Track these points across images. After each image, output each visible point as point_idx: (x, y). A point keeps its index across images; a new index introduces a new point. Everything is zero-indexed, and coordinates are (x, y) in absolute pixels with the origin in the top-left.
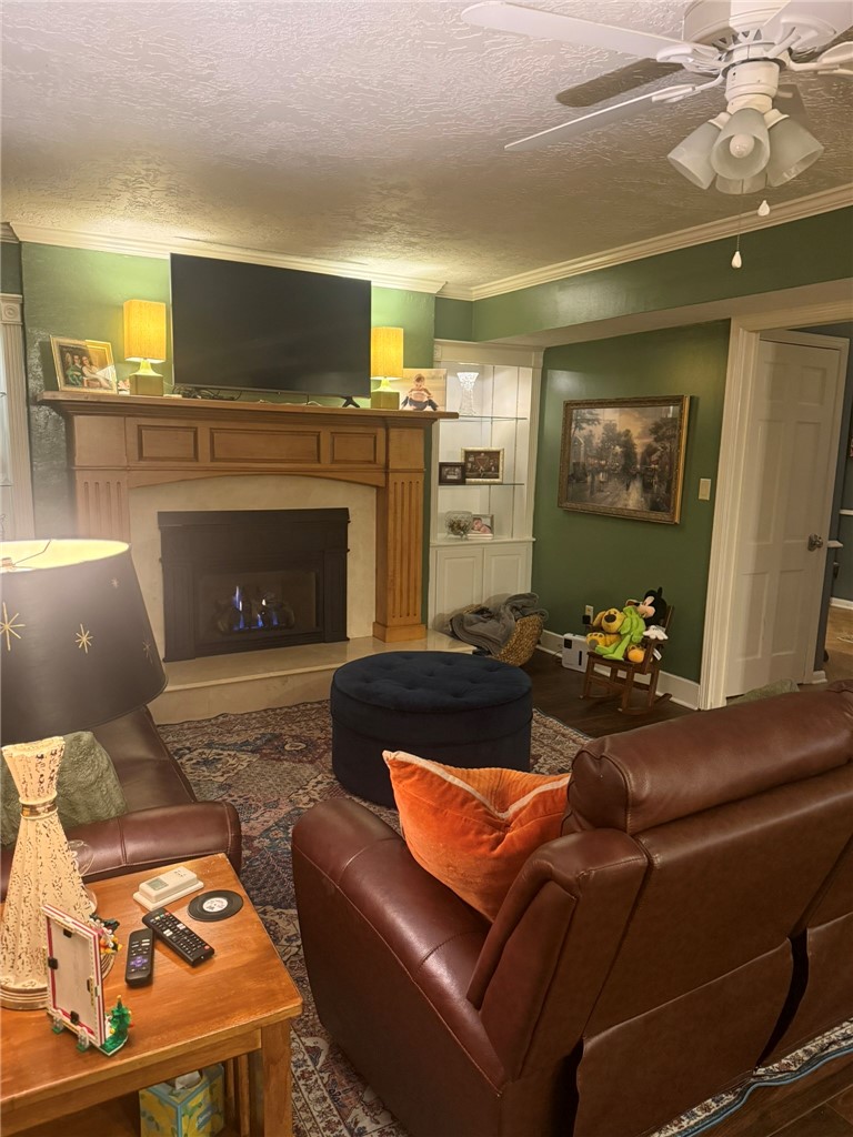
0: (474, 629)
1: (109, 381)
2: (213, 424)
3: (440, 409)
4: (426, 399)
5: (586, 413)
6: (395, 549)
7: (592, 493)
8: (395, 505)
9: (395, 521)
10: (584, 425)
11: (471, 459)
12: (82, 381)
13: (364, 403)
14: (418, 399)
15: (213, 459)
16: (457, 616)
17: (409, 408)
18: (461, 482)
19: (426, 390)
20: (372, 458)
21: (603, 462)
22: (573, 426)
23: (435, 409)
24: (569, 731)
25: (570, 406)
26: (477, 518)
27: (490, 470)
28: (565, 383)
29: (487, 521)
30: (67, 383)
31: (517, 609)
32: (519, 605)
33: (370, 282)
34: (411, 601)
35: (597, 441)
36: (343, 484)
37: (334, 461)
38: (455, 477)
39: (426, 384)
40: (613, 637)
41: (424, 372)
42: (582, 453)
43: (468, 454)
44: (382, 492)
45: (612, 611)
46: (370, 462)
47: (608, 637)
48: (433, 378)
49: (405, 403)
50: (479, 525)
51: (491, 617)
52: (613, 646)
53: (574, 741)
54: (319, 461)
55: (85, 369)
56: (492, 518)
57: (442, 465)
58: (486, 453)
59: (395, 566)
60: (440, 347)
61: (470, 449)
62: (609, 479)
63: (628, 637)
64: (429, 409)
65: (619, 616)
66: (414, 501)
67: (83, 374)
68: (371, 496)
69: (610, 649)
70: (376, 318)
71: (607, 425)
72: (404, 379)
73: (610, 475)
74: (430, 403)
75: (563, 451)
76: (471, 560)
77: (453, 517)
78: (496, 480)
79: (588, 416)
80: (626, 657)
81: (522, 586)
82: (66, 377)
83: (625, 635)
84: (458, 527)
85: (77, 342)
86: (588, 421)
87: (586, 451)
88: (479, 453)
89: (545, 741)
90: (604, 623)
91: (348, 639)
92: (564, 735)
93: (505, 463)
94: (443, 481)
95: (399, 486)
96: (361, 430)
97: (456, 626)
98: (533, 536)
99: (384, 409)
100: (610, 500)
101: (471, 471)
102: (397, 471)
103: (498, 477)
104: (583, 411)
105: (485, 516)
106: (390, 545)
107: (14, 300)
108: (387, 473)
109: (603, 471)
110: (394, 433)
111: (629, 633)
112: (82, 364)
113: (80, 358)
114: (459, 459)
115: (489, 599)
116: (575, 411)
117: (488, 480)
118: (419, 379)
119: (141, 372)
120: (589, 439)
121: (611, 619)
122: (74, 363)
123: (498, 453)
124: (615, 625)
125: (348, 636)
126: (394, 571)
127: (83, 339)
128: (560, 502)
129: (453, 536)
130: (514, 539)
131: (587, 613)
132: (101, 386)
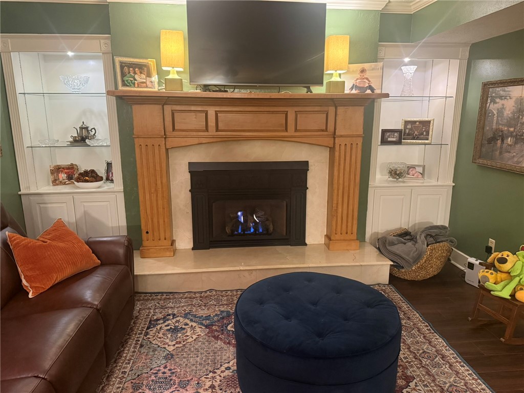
0: (394, 249)
2: (218, 109)
3: (378, 91)
4: (367, 85)
5: (500, 90)
6: (338, 190)
7: (501, 153)
8: (339, 160)
10: (498, 100)
11: (409, 127)
12: (134, 84)
13: (318, 90)
14: (361, 85)
15: (217, 130)
16: (382, 238)
17: (354, 91)
18: (399, 142)
19: (367, 79)
20: (324, 128)
21: (512, 129)
22: (489, 101)
23: (373, 92)
24: (450, 353)
25: (487, 86)
26: (413, 167)
27: (422, 134)
29: (420, 170)
30: (124, 85)
31: (431, 236)
32: (433, 234)
33: (325, 5)
34: (350, 224)
35: (508, 113)
36: (306, 145)
37: (296, 130)
38: (394, 139)
39: (367, 75)
40: (504, 276)
41: (366, 66)
42: (495, 122)
43: (407, 123)
44: (332, 150)
45: (505, 254)
46: (323, 131)
47: (499, 274)
48: (373, 69)
49: (352, 89)
50: (414, 172)
51: (411, 240)
52: (502, 284)
53: (451, 366)
54: (286, 130)
55: (136, 77)
56: (424, 167)
57: (384, 131)
58: (420, 122)
59: (338, 201)
60: (384, 48)
61: (409, 119)
62: (516, 143)
63: (517, 279)
64: (369, 91)
65: (511, 258)
66: (354, 157)
67: (135, 80)
68: (326, 154)
69: (498, 287)
70: (329, 31)
71: (517, 99)
72: (348, 72)
73: (516, 139)
74: (370, 88)
75: (479, 120)
76: (403, 197)
77: (392, 167)
78: (426, 141)
79: (502, 93)
80: (513, 296)
82: (123, 81)
83: (515, 276)
84: (396, 174)
85: (141, 61)
86: (501, 97)
87: (497, 119)
88: (415, 122)
89: (424, 361)
91: (306, 245)
92: (443, 357)
93: (434, 131)
94: (384, 142)
95: (343, 147)
96: (317, 109)
97: (383, 245)
98: (453, 182)
99: (335, 93)
100: (516, 159)
101: (409, 134)
102: (341, 136)
103: (428, 140)
104: (497, 89)
105: (419, 166)
106: (335, 186)
107: (106, 38)
108: (334, 138)
109: (512, 136)
110: (341, 110)
111: (518, 275)
112: (135, 73)
114: (400, 126)
116: (491, 90)
117: (420, 141)
118: (363, 71)
119: (170, 77)
120: (500, 111)
121: (503, 261)
122: (129, 73)
123: (429, 122)
124: (506, 267)
125: (307, 242)
126: (337, 204)
127: (147, 58)
128: (474, 159)
129: (391, 179)
130: (439, 183)
131: (490, 245)
132: (147, 87)
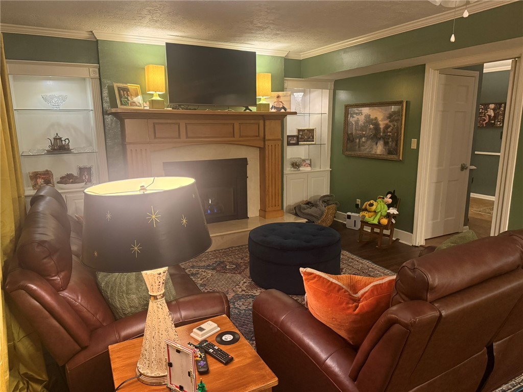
0: (306, 211)
1: (139, 102)
2: (187, 121)
3: (288, 110)
4: (281, 106)
5: (355, 110)
6: (269, 176)
7: (359, 147)
8: (269, 156)
9: (269, 162)
10: (355, 116)
11: (301, 133)
12: (128, 103)
13: (254, 109)
14: (278, 106)
15: (187, 137)
16: (297, 206)
17: (273, 110)
18: (297, 144)
19: (281, 102)
20: (258, 135)
21: (364, 133)
22: (349, 116)
23: (286, 111)
24: (354, 257)
25: (347, 107)
26: (304, 161)
27: (310, 138)
28: (343, 96)
29: (308, 162)
30: (122, 104)
31: (325, 202)
32: (326, 200)
33: (255, 53)
34: (277, 199)
35: (361, 123)
36: (245, 147)
37: (241, 136)
38: (294, 142)
39: (281, 99)
40: (372, 213)
41: (280, 93)
42: (354, 129)
43: (299, 131)
44: (262, 150)
45: (372, 201)
46: (257, 136)
47: (370, 214)
48: (285, 96)
49: (272, 108)
50: (305, 164)
51: (313, 206)
52: (373, 217)
53: (357, 261)
54: (234, 136)
55: (129, 98)
56: (311, 160)
57: (288, 136)
58: (308, 130)
59: (269, 184)
60: (286, 81)
61: (300, 128)
62: (367, 140)
63: (380, 213)
64: (283, 110)
65: (375, 203)
66: (277, 154)
67: (128, 100)
68: (257, 152)
69: (372, 219)
70: (259, 69)
71: (366, 115)
72: (272, 97)
73: (368, 138)
74: (284, 108)
75: (345, 128)
76: (302, 180)
77: (293, 160)
78: (313, 143)
79: (357, 111)
80: (379, 222)
81: (326, 191)
82: (121, 101)
83: (378, 212)
84: (296, 165)
85: (125, 85)
86: (356, 114)
87: (355, 127)
88: (304, 130)
89: (344, 262)
90: (368, 207)
91: (248, 218)
92: (352, 259)
93: (317, 134)
94: (289, 144)
95: (270, 147)
96: (252, 122)
97: (297, 210)
98: (330, 168)
99: (263, 111)
100: (368, 150)
101: (301, 138)
102: (269, 140)
103: (313, 141)
104: (354, 109)
105: (307, 160)
106: (267, 174)
108: (264, 141)
109: (364, 137)
110: (267, 122)
111: (380, 211)
112: (128, 95)
113: (127, 93)
114: (295, 133)
115: (311, 198)
116: (350, 109)
117: (309, 143)
118: (278, 97)
119: (154, 98)
120: (357, 122)
121: (371, 205)
122: (124, 95)
123: (313, 130)
124: (374, 208)
125: (248, 216)
126: (269, 186)
127: (126, 83)
128: (343, 152)
129: (293, 169)
130: (321, 170)
131: (357, 203)
132: (136, 105)
